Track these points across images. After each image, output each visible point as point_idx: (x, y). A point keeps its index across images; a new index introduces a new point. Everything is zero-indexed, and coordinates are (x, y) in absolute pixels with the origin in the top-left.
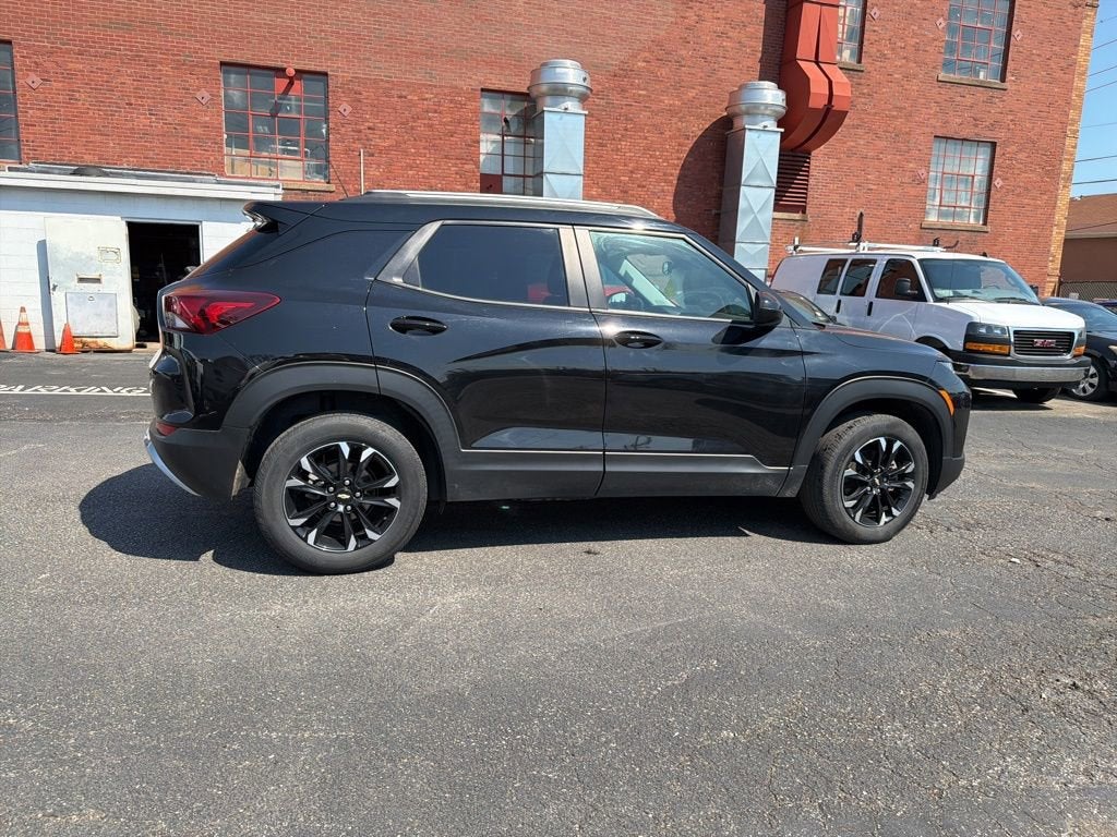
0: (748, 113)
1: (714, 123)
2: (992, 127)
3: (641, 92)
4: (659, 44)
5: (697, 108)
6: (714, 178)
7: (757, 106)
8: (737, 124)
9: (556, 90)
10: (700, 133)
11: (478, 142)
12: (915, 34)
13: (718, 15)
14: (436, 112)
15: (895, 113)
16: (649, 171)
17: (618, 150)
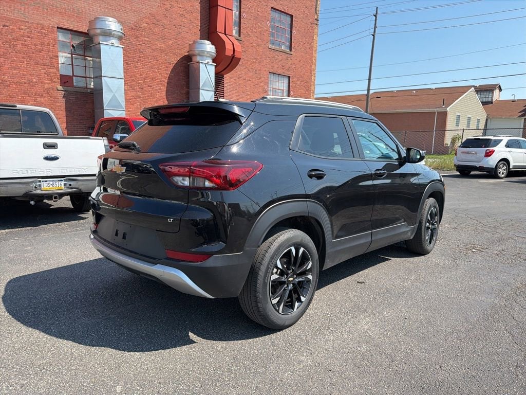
0: (199, 55)
1: (182, 58)
2: (288, 70)
3: (146, 39)
4: (153, 15)
5: (173, 50)
6: (184, 84)
7: (203, 52)
8: (194, 59)
9: (104, 33)
10: (175, 62)
11: (58, 57)
12: (260, 27)
13: (180, 6)
14: (29, 37)
15: (254, 61)
16: (153, 79)
17: (136, 67)
